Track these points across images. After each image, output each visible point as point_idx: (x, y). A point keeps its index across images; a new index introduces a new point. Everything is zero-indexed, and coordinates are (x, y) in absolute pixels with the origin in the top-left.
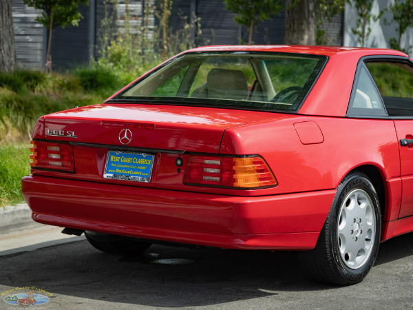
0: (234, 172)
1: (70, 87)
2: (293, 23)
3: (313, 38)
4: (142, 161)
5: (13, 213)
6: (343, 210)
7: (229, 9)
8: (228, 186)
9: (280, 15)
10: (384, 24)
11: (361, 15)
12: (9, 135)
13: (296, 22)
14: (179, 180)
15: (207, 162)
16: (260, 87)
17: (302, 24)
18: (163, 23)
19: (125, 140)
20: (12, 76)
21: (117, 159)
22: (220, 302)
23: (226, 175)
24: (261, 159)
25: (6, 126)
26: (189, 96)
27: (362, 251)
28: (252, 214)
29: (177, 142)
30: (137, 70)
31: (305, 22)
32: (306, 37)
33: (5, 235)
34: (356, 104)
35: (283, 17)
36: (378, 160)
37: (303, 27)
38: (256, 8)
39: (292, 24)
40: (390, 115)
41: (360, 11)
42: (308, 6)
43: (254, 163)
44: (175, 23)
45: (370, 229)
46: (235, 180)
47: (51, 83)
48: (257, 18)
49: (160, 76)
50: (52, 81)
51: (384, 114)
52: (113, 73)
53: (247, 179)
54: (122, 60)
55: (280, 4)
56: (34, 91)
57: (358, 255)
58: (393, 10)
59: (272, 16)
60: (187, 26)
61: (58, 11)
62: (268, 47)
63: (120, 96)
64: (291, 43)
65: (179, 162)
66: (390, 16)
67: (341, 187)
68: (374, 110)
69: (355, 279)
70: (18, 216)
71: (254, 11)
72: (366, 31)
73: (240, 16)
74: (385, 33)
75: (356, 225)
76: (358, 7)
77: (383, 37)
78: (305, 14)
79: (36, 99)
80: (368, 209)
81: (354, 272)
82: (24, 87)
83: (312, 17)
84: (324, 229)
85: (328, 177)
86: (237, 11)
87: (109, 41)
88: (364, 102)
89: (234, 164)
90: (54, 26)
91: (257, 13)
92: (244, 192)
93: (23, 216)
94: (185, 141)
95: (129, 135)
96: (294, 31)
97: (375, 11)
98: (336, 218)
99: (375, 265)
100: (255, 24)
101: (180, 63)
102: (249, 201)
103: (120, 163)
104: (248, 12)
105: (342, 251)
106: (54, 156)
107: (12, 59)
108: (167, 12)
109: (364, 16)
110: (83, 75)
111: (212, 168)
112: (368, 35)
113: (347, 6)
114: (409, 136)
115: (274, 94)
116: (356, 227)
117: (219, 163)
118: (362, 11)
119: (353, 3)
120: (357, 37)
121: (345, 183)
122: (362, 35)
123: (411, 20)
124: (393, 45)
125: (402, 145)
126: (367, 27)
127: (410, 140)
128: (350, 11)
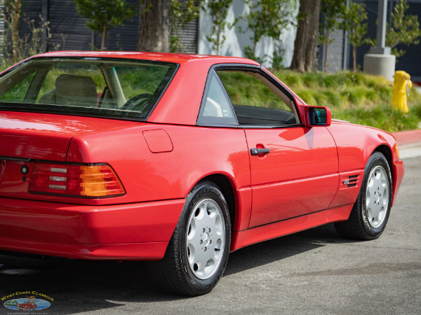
0: (81, 181)
2: (147, 30)
3: (167, 44)
6: (193, 219)
7: (81, 14)
8: (75, 195)
9: (132, 20)
10: (239, 31)
11: (216, 22)
13: (150, 28)
14: (24, 188)
15: (53, 170)
16: (110, 94)
17: (156, 30)
18: (12, 27)
23: (72, 184)
24: (109, 168)
26: (37, 102)
27: (211, 261)
28: (99, 224)
29: (24, 150)
31: (158, 29)
32: (160, 44)
34: (207, 112)
35: (136, 23)
36: (228, 169)
37: (157, 33)
38: (108, 13)
39: (145, 30)
40: (240, 124)
41: (215, 18)
42: (162, 12)
43: (102, 171)
44: (23, 29)
45: (219, 239)
46: (81, 189)
48: (109, 23)
49: (7, 80)
51: (235, 123)
53: (93, 187)
55: (133, 9)
57: (207, 265)
58: (248, 18)
59: (124, 22)
60: (36, 30)
65: (24, 170)
66: (245, 25)
67: (190, 196)
68: (224, 118)
69: (204, 289)
71: (106, 16)
72: (221, 39)
73: (92, 22)
74: (240, 41)
75: (205, 235)
76: (213, 14)
77: (238, 45)
78: (158, 20)
80: (217, 218)
81: (203, 283)
83: (166, 23)
84: (172, 238)
85: (177, 185)
86: (89, 16)
88: (215, 110)
89: (81, 172)
91: (109, 18)
92: (91, 201)
94: (33, 149)
96: (148, 37)
97: (230, 18)
98: (184, 228)
99: (225, 275)
100: (107, 29)
101: (28, 67)
102: (96, 210)
104: (101, 18)
105: (191, 261)
109: (218, 24)
111: (58, 176)
112: (222, 43)
113: (202, 15)
114: (260, 146)
115: (125, 101)
116: (205, 237)
117: (65, 171)
118: (217, 18)
119: (209, 11)
120: (211, 44)
121: (195, 192)
122: (217, 43)
123: (267, 29)
124: (249, 53)
125: (252, 154)
126: (221, 34)
127: (261, 150)
128: (205, 18)
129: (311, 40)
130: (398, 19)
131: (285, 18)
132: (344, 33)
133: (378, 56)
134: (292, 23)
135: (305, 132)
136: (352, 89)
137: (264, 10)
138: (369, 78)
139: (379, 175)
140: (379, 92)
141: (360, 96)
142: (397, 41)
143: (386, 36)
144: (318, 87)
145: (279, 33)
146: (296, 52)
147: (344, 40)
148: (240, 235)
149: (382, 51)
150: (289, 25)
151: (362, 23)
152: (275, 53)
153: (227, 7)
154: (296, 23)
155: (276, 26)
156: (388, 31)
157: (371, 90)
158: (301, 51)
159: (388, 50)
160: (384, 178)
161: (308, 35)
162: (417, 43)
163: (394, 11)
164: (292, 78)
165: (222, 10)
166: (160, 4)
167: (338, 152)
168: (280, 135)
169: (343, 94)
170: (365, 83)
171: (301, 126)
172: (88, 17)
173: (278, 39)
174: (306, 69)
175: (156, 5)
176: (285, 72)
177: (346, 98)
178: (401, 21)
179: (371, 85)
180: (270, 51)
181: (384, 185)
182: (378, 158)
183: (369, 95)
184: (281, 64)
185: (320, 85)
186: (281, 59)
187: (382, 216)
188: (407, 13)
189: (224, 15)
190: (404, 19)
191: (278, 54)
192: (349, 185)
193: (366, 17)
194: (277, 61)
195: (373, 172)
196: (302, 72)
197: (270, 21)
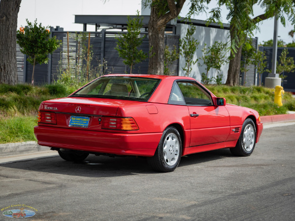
0: (122, 124)
1: (44, 93)
3: (162, 72)
4: (85, 120)
5: (25, 145)
6: (166, 141)
7: (121, 57)
8: (119, 129)
9: (145, 60)
10: (199, 65)
11: (187, 61)
12: (16, 114)
13: (154, 64)
14: (100, 128)
15: (111, 120)
16: (134, 91)
17: (157, 65)
18: (88, 63)
19: (78, 111)
20: (17, 87)
21: (74, 119)
22: (115, 176)
23: (118, 125)
24: (132, 119)
25: (15, 110)
26: (104, 94)
27: (173, 159)
28: (129, 140)
29: (98, 112)
30: (75, 86)
31: (158, 64)
32: (159, 72)
33: (22, 154)
34: (172, 99)
35: (147, 61)
36: (182, 122)
37: (157, 67)
38: (134, 56)
39: (152, 65)
40: (187, 104)
41: (187, 59)
42: (160, 56)
43: (130, 120)
44: (94, 64)
45: (177, 150)
46: (122, 127)
47: (35, 91)
48: (134, 61)
49: (88, 88)
50: (35, 90)
51: (184, 104)
52: (64, 87)
53: (126, 127)
54: (69, 80)
55: (146, 55)
56: (27, 94)
58: (204, 59)
59: (142, 61)
60: (100, 65)
61: (38, 57)
62: (140, 75)
63: (74, 94)
64: (151, 74)
65: (100, 120)
66: (202, 62)
67: (165, 132)
68: (180, 101)
69: (170, 170)
70: (27, 147)
71: (133, 58)
72: (190, 69)
73: (126, 61)
74: (200, 70)
75: (171, 148)
76: (186, 57)
77: (199, 72)
78: (158, 60)
79: (28, 98)
80: (176, 142)
81: (170, 167)
82: (22, 93)
83: (162, 61)
84: (157, 149)
85: (159, 127)
87: (62, 72)
88: (176, 98)
89: (122, 121)
90: (36, 64)
91: (135, 59)
92: (126, 132)
93: (29, 147)
94: (101, 112)
95: (79, 109)
96: (153, 68)
97: (195, 58)
98: (163, 144)
99: (178, 166)
100: (134, 64)
101: (99, 81)
102: (127, 135)
103: (76, 120)
104: (130, 58)
105: (165, 158)
106: (48, 118)
107: (16, 79)
108: (90, 58)
109: (188, 61)
110: (49, 87)
111: (113, 123)
112: (190, 71)
113: (180, 57)
114: (194, 113)
115: (140, 95)
116: (171, 149)
117: (115, 120)
118: (188, 59)
119: (184, 55)
120: (185, 72)
121: (167, 130)
122: (188, 71)
123: (213, 64)
124: (204, 77)
125: (191, 116)
126: (190, 67)
127: (195, 114)
128: (182, 59)
129: (236, 70)
130: (283, 59)
131: (223, 59)
132: (255, 66)
133: (272, 78)
134: (226, 61)
135: (215, 108)
136: (257, 94)
137: (212, 54)
138: (266, 89)
139: (250, 128)
140: (271, 97)
141: (261, 99)
142: (283, 71)
143: (277, 68)
144: (239, 94)
145: (220, 66)
146: (229, 76)
147: (255, 70)
148: (186, 149)
149: (274, 76)
150: (225, 63)
151: (264, 61)
152: (217, 76)
153: (193, 53)
154: (228, 61)
155: (218, 63)
156: (278, 65)
157: (267, 95)
158: (232, 75)
159: (277, 75)
160: (252, 130)
161: (235, 67)
162: (293, 71)
163: (281, 55)
164: (226, 89)
165: (191, 55)
166: (159, 52)
167: (230, 118)
168: (205, 109)
169: (252, 97)
170: (264, 92)
171: (214, 106)
172: (124, 58)
173: (219, 69)
174: (234, 85)
175: (157, 52)
176: (223, 86)
177: (253, 99)
178: (285, 60)
179: (267, 93)
180: (215, 75)
181: (252, 133)
182: (249, 121)
183: (265, 98)
184: (220, 82)
185: (241, 92)
186: (221, 79)
187: (251, 147)
188: (288, 56)
189: (192, 57)
190: (286, 59)
191: (219, 77)
192: (235, 132)
193: (266, 58)
194: (219, 80)
195: (247, 126)
196: (231, 86)
197: (215, 60)
